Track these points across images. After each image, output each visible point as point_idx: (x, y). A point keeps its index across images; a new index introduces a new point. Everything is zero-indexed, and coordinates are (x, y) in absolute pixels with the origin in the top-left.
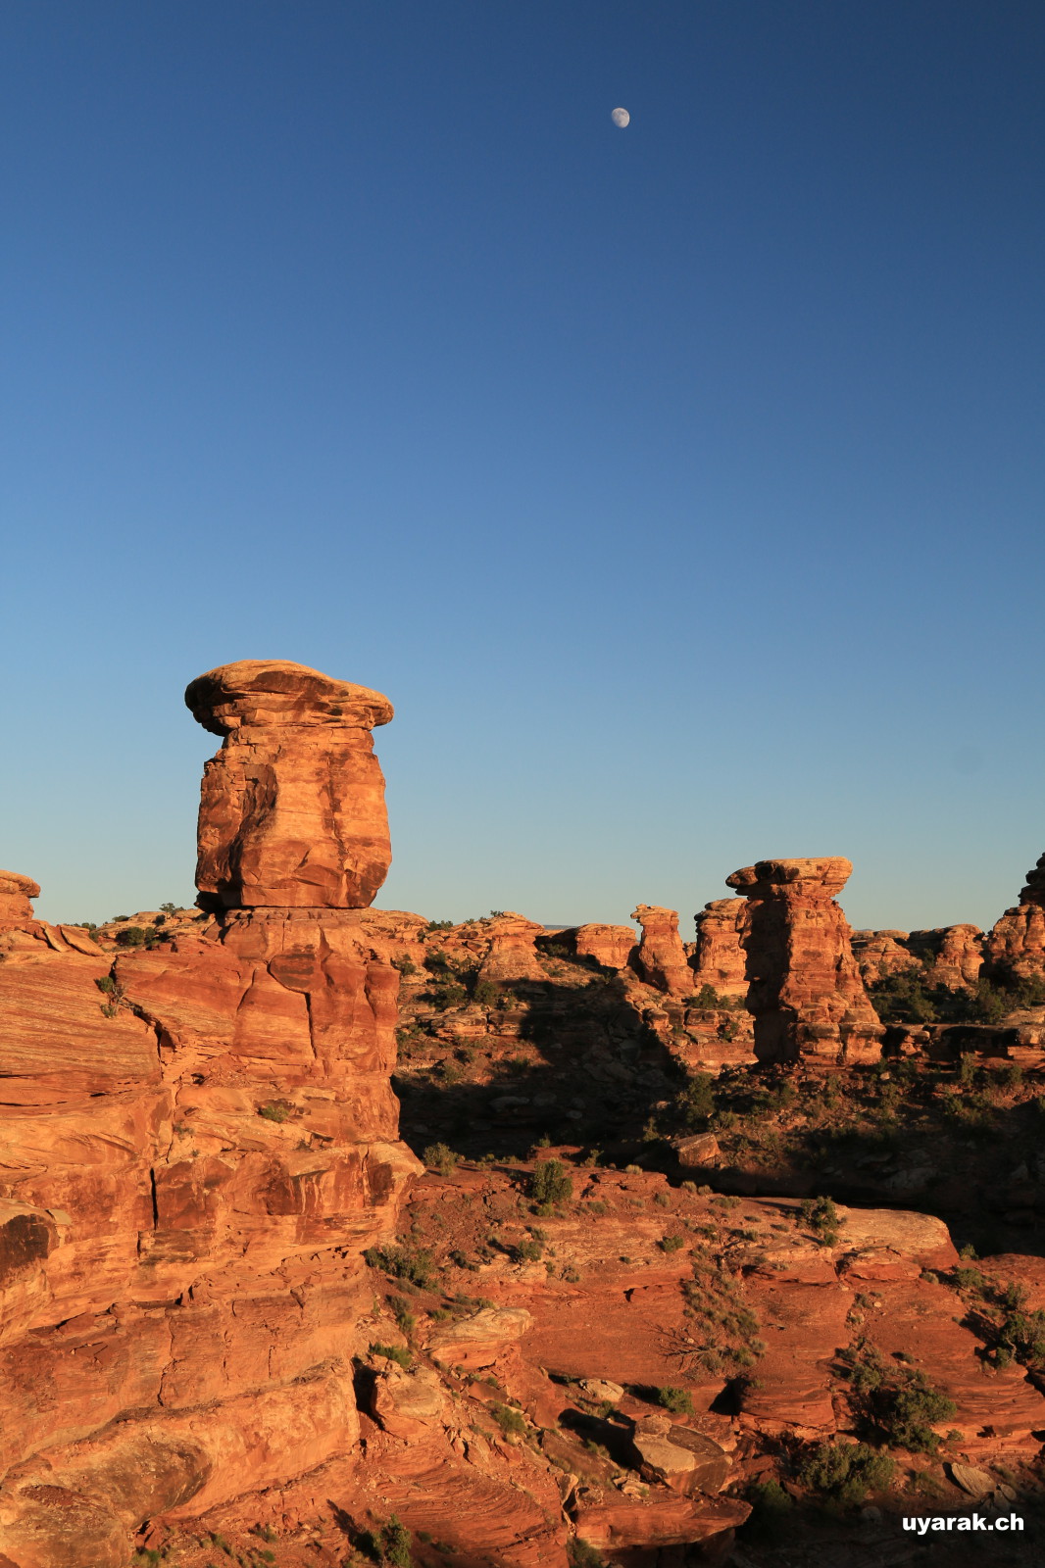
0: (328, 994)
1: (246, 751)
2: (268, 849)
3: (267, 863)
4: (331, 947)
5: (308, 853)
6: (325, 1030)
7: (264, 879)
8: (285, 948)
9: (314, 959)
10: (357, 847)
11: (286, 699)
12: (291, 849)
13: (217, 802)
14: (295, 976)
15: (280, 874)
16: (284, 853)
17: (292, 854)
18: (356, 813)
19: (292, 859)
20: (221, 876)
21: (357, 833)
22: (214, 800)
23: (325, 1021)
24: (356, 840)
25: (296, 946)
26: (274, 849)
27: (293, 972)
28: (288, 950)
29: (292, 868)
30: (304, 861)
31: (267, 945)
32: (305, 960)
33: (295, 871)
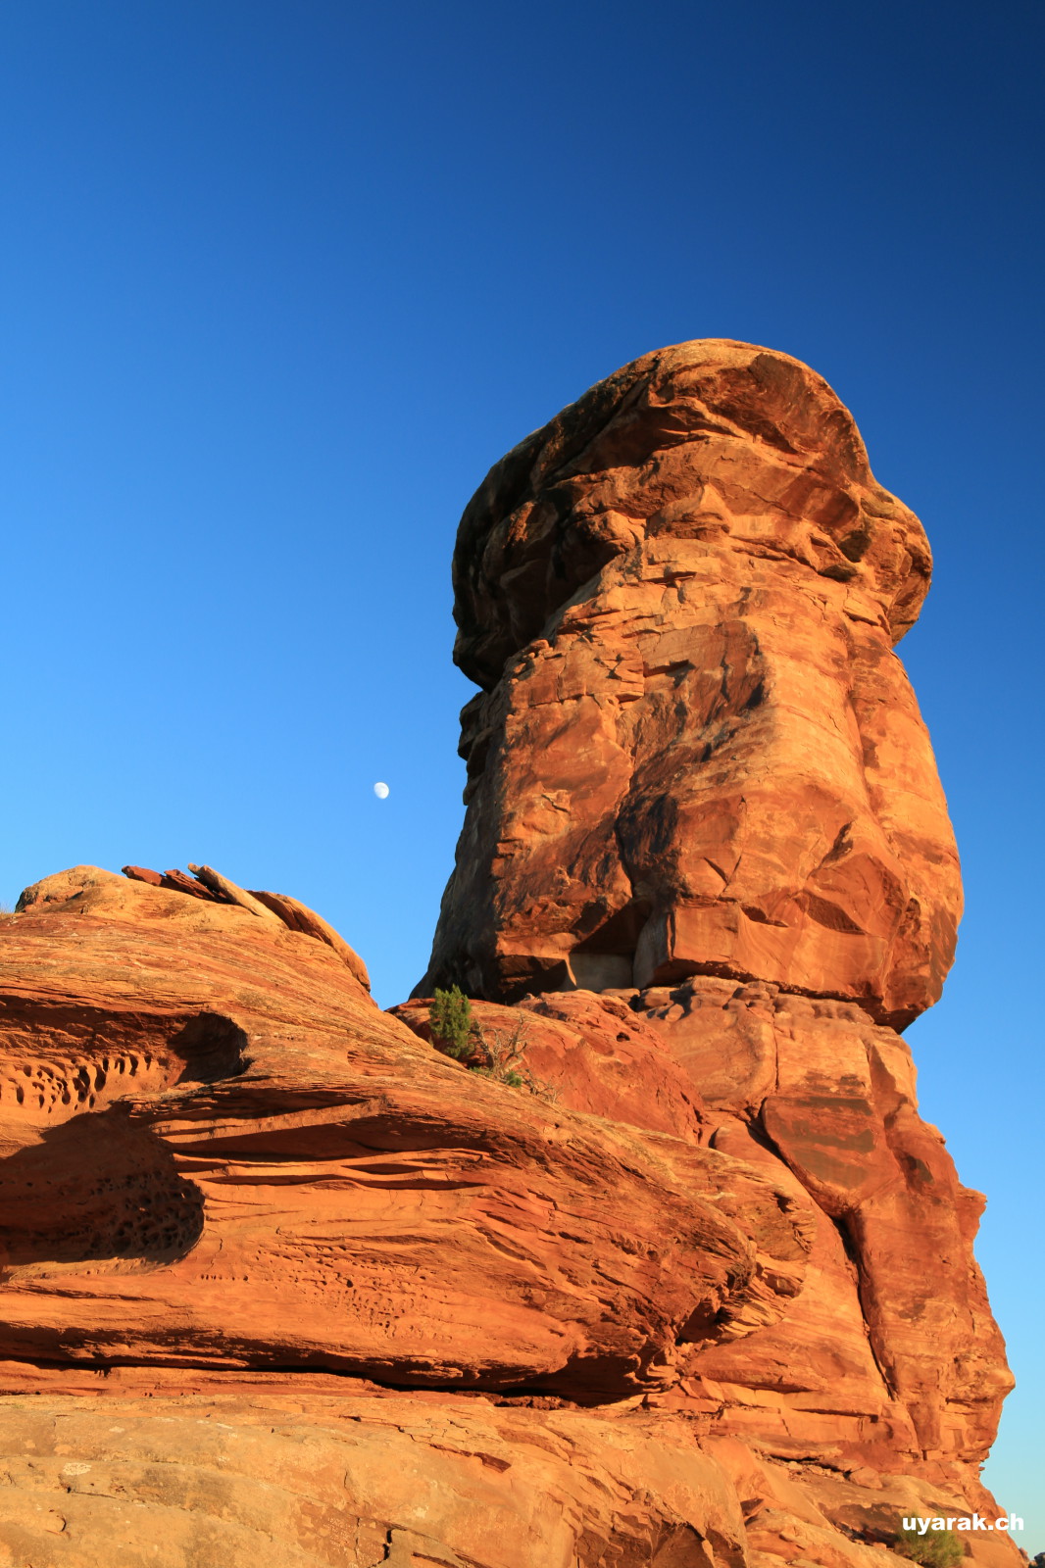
0: (912, 1211)
1: (652, 599)
2: (762, 795)
3: (753, 836)
4: (900, 1088)
5: (846, 828)
6: (915, 1311)
7: (744, 880)
8: (785, 1083)
9: (868, 1111)
10: (914, 858)
11: (782, 465)
12: (809, 810)
13: (560, 732)
14: (832, 1151)
15: (783, 872)
16: (795, 815)
17: (811, 824)
18: (909, 779)
19: (811, 837)
20: (589, 896)
21: (912, 826)
22: (549, 728)
23: (912, 1287)
24: (912, 840)
25: (813, 1077)
26: (775, 799)
27: (826, 1142)
28: (796, 1088)
29: (807, 863)
30: (839, 848)
31: (758, 1059)
32: (847, 1113)
33: (813, 874)
